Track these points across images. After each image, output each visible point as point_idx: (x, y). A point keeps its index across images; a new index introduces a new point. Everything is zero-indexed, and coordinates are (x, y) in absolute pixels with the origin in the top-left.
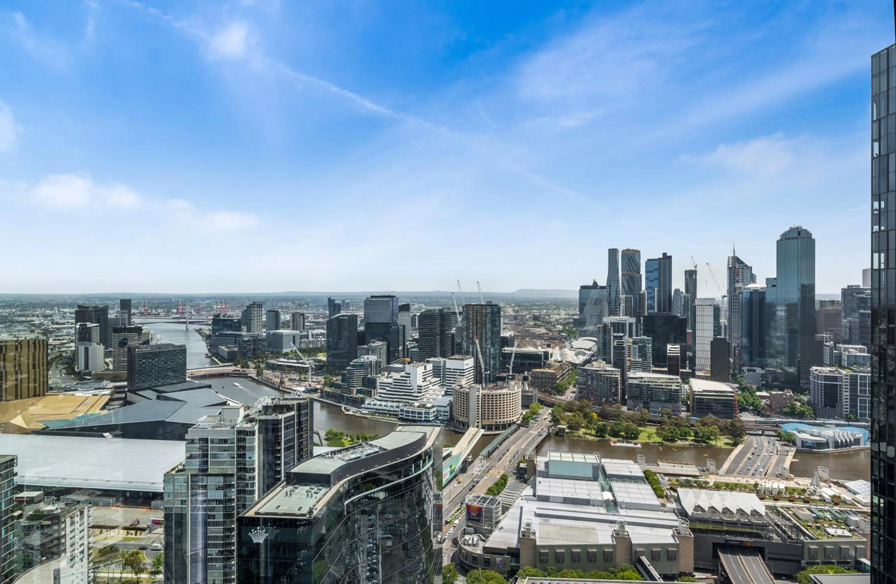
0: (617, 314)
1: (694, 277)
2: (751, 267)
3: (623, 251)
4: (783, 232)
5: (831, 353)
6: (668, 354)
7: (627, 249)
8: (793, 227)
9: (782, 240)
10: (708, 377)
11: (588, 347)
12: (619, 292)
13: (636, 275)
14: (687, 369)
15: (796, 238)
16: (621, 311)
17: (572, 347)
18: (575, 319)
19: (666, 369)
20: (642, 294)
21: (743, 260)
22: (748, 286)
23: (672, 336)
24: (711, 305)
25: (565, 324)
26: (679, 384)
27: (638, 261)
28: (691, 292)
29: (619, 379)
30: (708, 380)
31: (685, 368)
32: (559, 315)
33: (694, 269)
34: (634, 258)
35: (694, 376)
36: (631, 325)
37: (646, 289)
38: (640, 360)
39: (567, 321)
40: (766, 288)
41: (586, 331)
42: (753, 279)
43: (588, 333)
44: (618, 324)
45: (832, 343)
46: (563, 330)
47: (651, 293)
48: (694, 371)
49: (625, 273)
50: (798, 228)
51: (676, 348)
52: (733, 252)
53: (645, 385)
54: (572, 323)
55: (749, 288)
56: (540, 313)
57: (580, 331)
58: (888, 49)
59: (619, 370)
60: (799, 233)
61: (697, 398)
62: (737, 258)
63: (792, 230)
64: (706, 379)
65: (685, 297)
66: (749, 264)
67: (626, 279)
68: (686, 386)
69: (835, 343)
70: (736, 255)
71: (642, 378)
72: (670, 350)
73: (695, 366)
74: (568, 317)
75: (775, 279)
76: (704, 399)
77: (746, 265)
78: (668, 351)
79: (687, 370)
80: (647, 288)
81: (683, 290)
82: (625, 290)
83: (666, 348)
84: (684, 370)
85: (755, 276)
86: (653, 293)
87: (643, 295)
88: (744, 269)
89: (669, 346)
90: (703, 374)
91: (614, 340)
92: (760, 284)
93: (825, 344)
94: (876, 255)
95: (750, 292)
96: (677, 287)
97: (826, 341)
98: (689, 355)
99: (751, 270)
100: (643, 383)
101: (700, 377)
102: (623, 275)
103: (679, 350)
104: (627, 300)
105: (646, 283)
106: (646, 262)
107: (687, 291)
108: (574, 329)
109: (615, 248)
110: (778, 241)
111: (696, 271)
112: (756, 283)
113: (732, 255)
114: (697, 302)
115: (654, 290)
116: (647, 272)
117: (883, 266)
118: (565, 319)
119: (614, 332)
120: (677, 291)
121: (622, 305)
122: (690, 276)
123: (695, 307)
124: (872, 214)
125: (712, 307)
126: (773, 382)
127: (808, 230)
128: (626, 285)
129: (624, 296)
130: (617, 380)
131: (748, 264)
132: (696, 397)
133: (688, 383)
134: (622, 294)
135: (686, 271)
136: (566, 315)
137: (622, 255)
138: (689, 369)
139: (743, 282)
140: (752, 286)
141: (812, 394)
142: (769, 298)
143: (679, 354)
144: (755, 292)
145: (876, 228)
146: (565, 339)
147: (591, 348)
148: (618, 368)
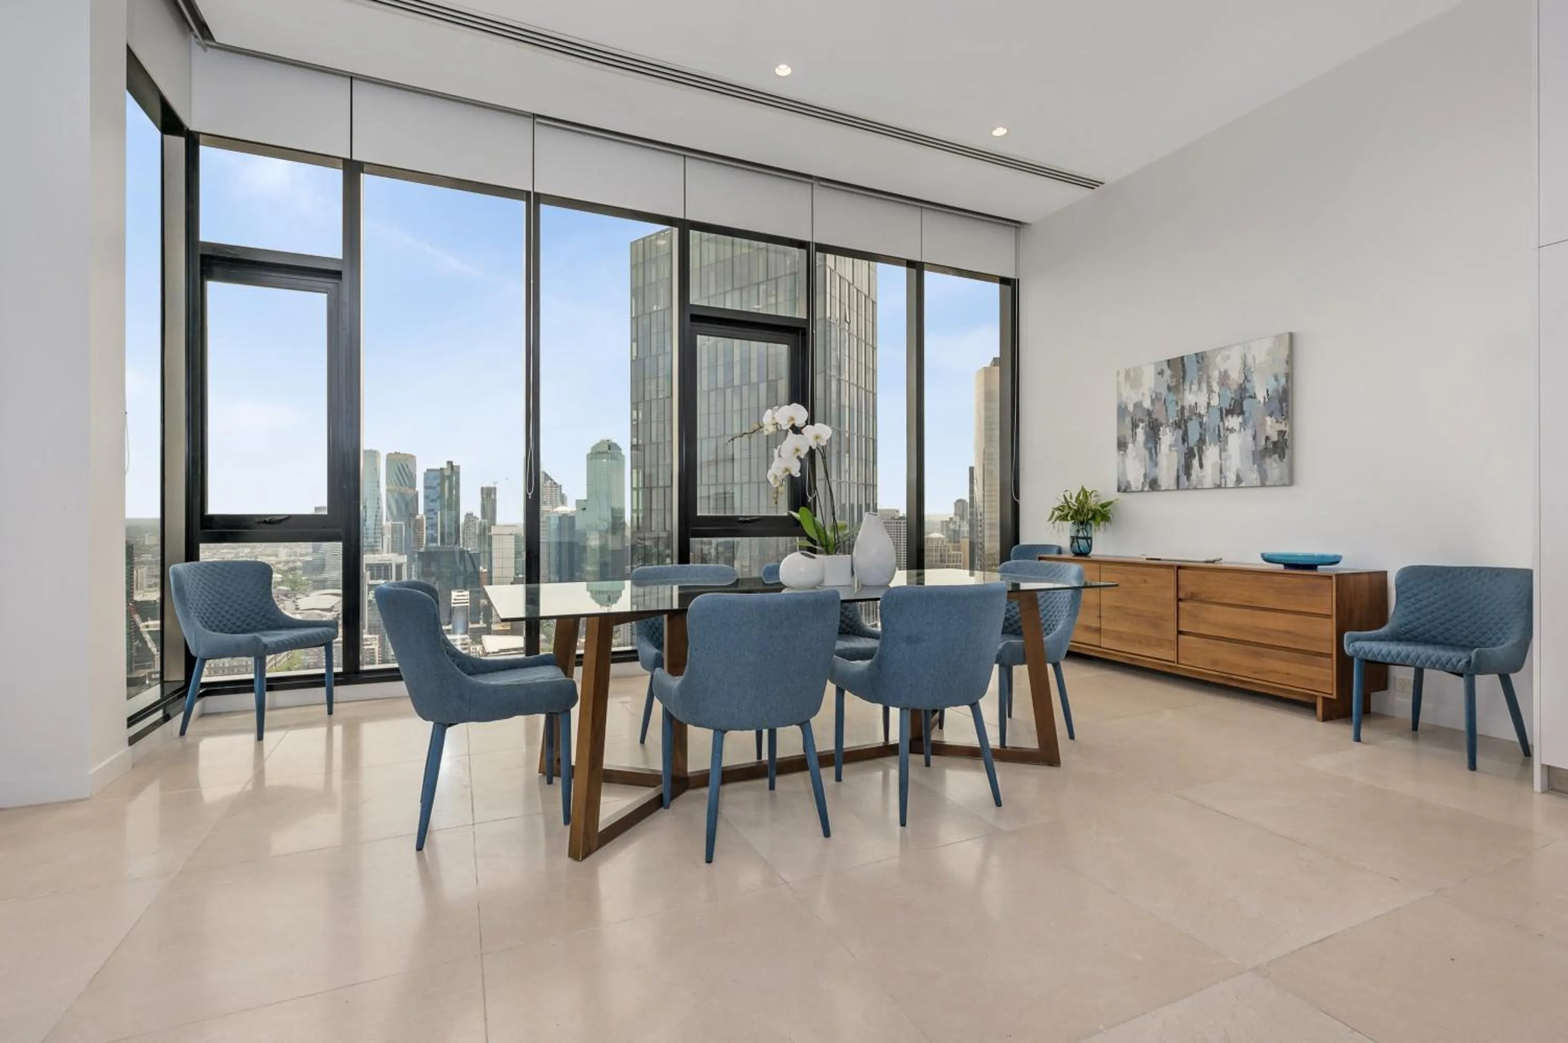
0: (377, 550)
1: (493, 496)
2: (561, 486)
3: (389, 455)
4: (593, 444)
6: (452, 605)
7: (396, 453)
8: (603, 438)
9: (592, 453)
10: (508, 630)
11: (329, 606)
12: (382, 516)
13: (410, 491)
14: (481, 622)
15: (606, 453)
16: (385, 547)
17: (297, 609)
18: (307, 563)
20: (418, 520)
21: (551, 477)
22: (555, 510)
23: (460, 580)
24: (511, 534)
25: (287, 571)
26: (466, 646)
27: (412, 471)
28: (489, 516)
29: (377, 651)
30: (508, 635)
31: (478, 623)
32: (277, 556)
33: (492, 485)
34: (407, 466)
35: (488, 631)
36: (399, 567)
37: (425, 513)
39: (291, 565)
40: (575, 511)
41: (325, 581)
42: (563, 500)
43: (329, 583)
44: (379, 566)
46: (283, 581)
47: (432, 518)
48: (489, 624)
49: (393, 487)
50: (608, 441)
51: (463, 596)
54: (300, 569)
55: (557, 513)
56: (237, 553)
57: (314, 581)
58: (644, 239)
59: (377, 636)
60: (610, 447)
63: (602, 442)
64: (505, 635)
65: (480, 524)
66: (559, 483)
67: (393, 497)
68: (479, 648)
72: (455, 600)
73: (492, 618)
74: (293, 558)
75: (585, 501)
77: (555, 483)
78: (453, 601)
79: (482, 624)
80: (428, 511)
81: (478, 513)
82: (392, 513)
83: (450, 595)
84: (477, 626)
85: (566, 497)
86: (435, 518)
87: (421, 521)
89: (454, 594)
90: (502, 628)
91: (369, 590)
92: (569, 508)
94: (635, 471)
96: (470, 511)
98: (483, 603)
99: (561, 489)
101: (498, 633)
102: (388, 491)
103: (468, 597)
104: (394, 530)
105: (426, 504)
106: (425, 474)
107: (484, 515)
108: (304, 578)
109: (374, 448)
110: (588, 456)
111: (495, 489)
112: (566, 506)
114: (494, 530)
115: (436, 513)
116: (426, 488)
117: (641, 485)
118: (287, 562)
119: (372, 578)
120: (469, 516)
121: (387, 536)
122: (487, 496)
123: (490, 537)
124: (632, 425)
125: (513, 537)
128: (394, 506)
129: (390, 523)
130: (373, 653)
133: (481, 643)
134: (387, 520)
135: (482, 489)
136: (290, 556)
137: (387, 460)
138: (484, 623)
139: (551, 504)
140: (561, 509)
141: (622, 636)
142: (579, 525)
143: (468, 604)
144: (563, 517)
145: (635, 440)
146: (286, 595)
147: (333, 607)
148: (375, 634)
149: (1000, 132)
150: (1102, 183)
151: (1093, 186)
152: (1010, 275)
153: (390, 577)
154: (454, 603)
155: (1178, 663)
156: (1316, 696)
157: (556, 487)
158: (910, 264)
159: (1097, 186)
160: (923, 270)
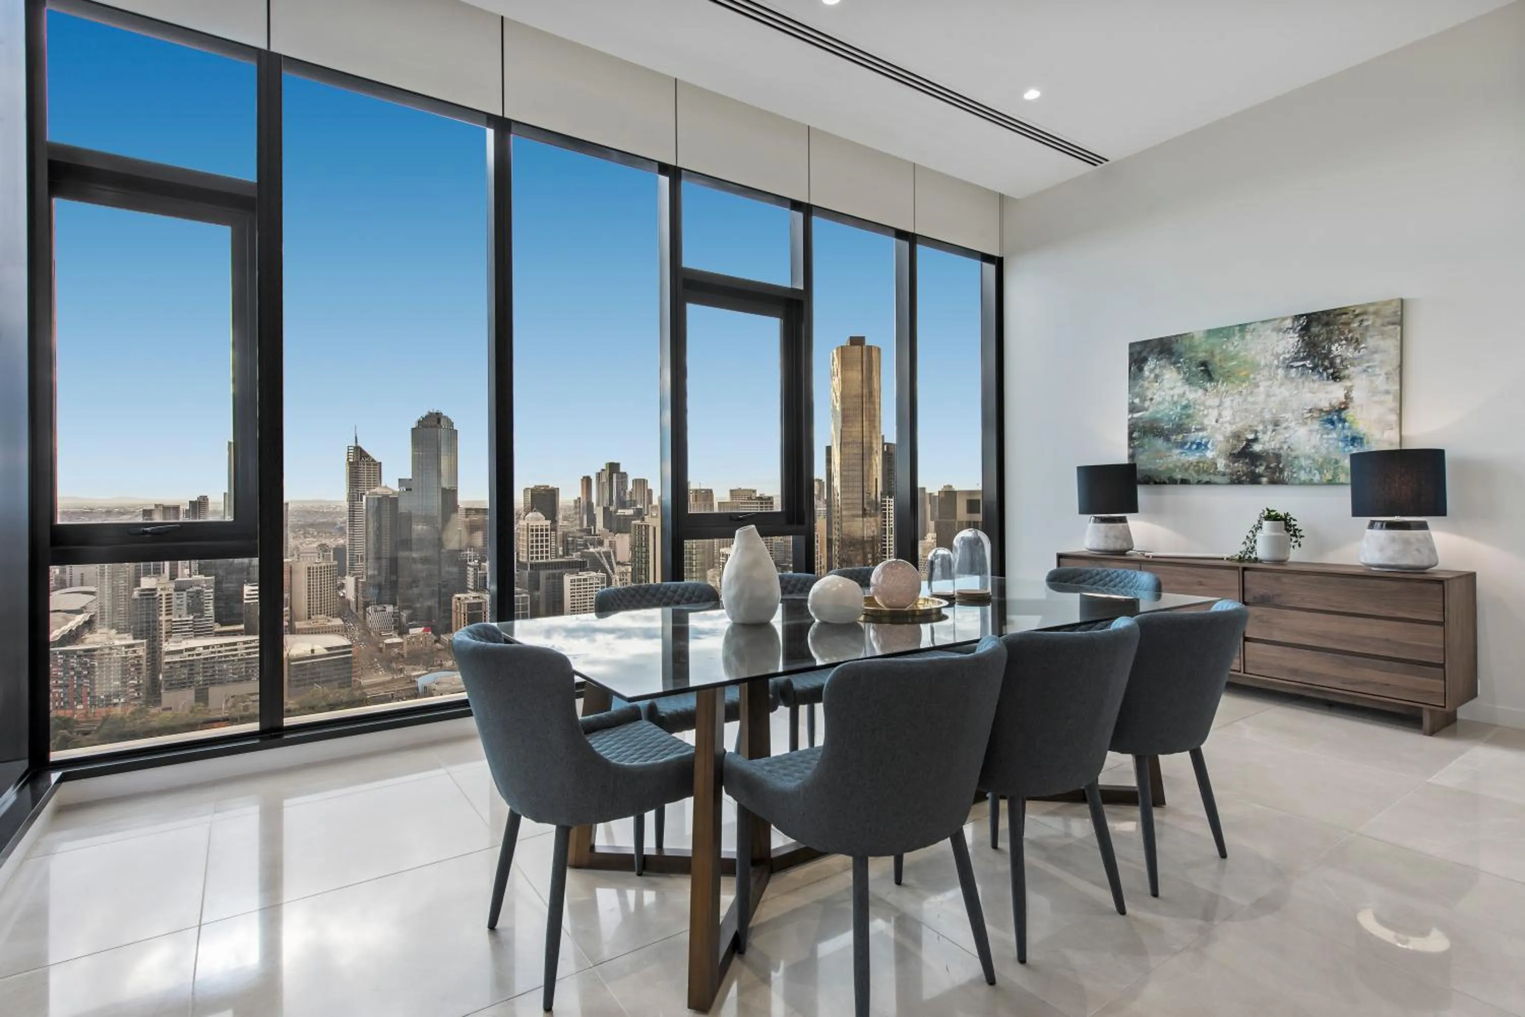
2: (380, 463)
4: (419, 417)
5: (475, 574)
6: (244, 602)
8: (431, 411)
9: (418, 427)
15: (435, 426)
19: (242, 627)
21: (369, 453)
22: (374, 490)
29: (145, 658)
35: (293, 630)
38: (191, 617)
40: (398, 492)
42: (381, 479)
45: (476, 561)
50: (436, 413)
52: (354, 440)
53: (199, 660)
55: (376, 494)
59: (145, 641)
60: (439, 421)
61: (296, 666)
62: (361, 449)
63: (429, 415)
69: (480, 562)
70: (359, 444)
71: (193, 649)
72: (247, 595)
75: (410, 480)
76: (305, 664)
77: (373, 460)
78: (245, 597)
83: (242, 591)
88: (370, 464)
89: (248, 589)
90: (310, 626)
92: (390, 487)
93: (469, 563)
95: (379, 499)
97: (470, 561)
99: (380, 467)
100: (195, 657)
110: (413, 430)
112: (385, 485)
113: (354, 445)
126: (407, 621)
127: (449, 417)
130: (140, 661)
131: (376, 459)
132: (293, 663)
139: (368, 483)
140: (379, 489)
142: (403, 507)
144: (384, 497)
147: (85, 607)
148: (142, 639)
149: (1032, 94)
150: (1107, 160)
151: (1095, 163)
152: (995, 253)
153: (162, 571)
154: (247, 599)
155: (1244, 673)
156: (1421, 708)
157: (374, 465)
158: (901, 234)
159: (1101, 163)
160: (916, 243)
